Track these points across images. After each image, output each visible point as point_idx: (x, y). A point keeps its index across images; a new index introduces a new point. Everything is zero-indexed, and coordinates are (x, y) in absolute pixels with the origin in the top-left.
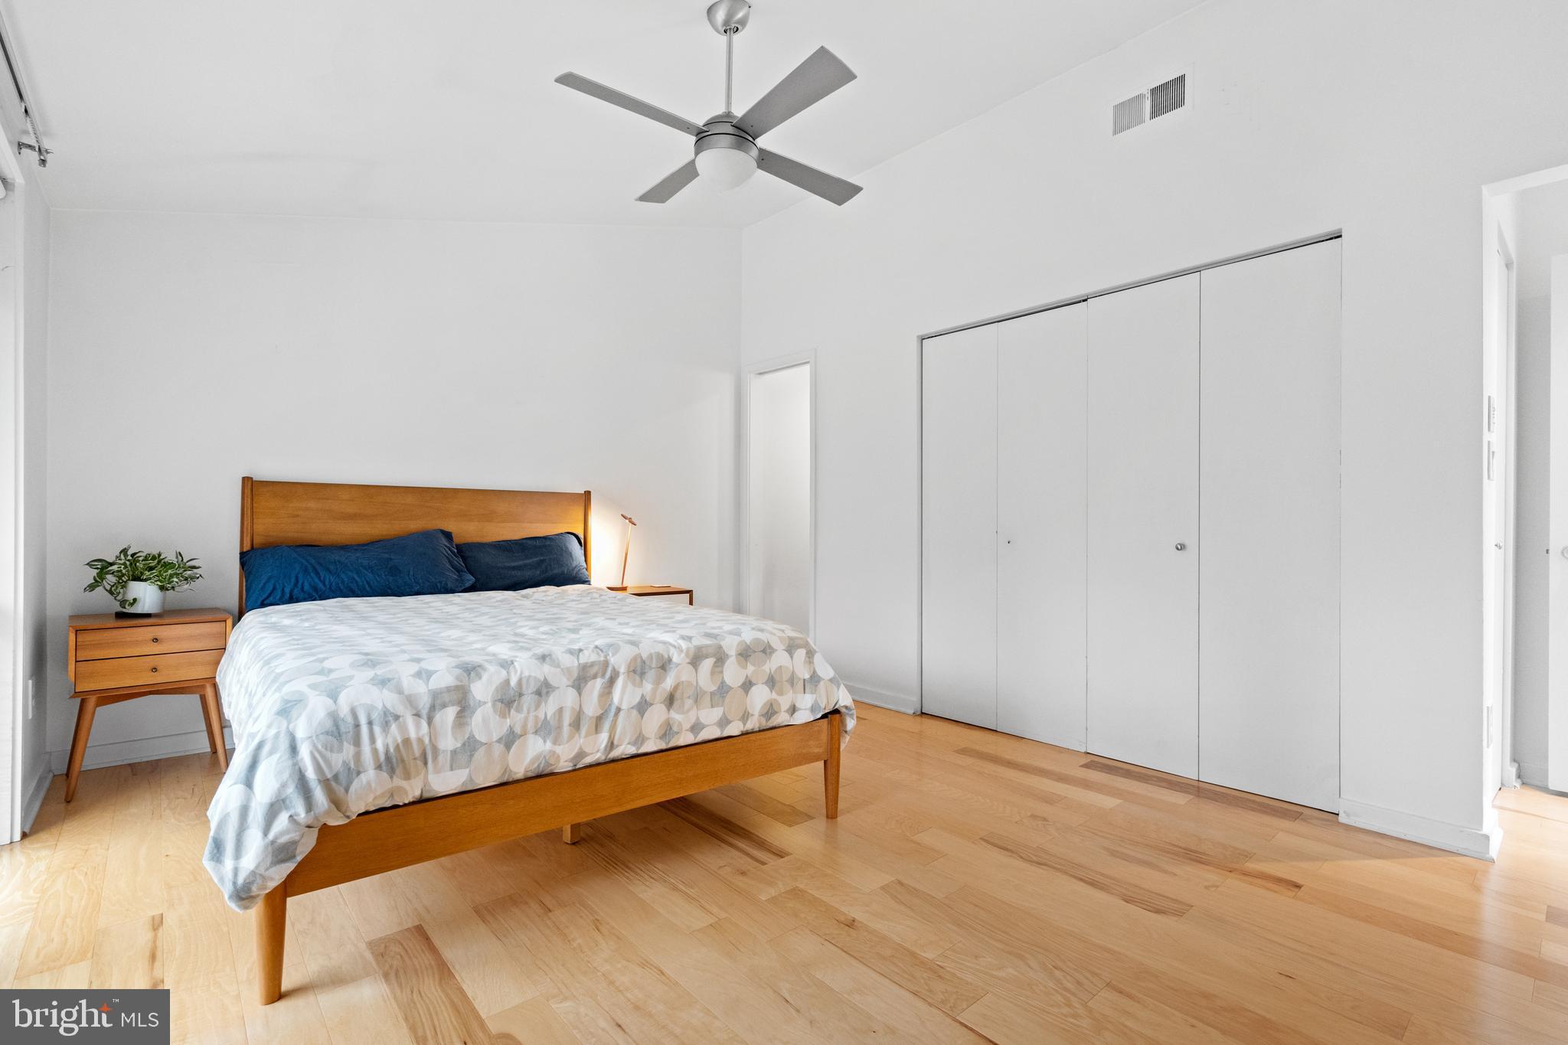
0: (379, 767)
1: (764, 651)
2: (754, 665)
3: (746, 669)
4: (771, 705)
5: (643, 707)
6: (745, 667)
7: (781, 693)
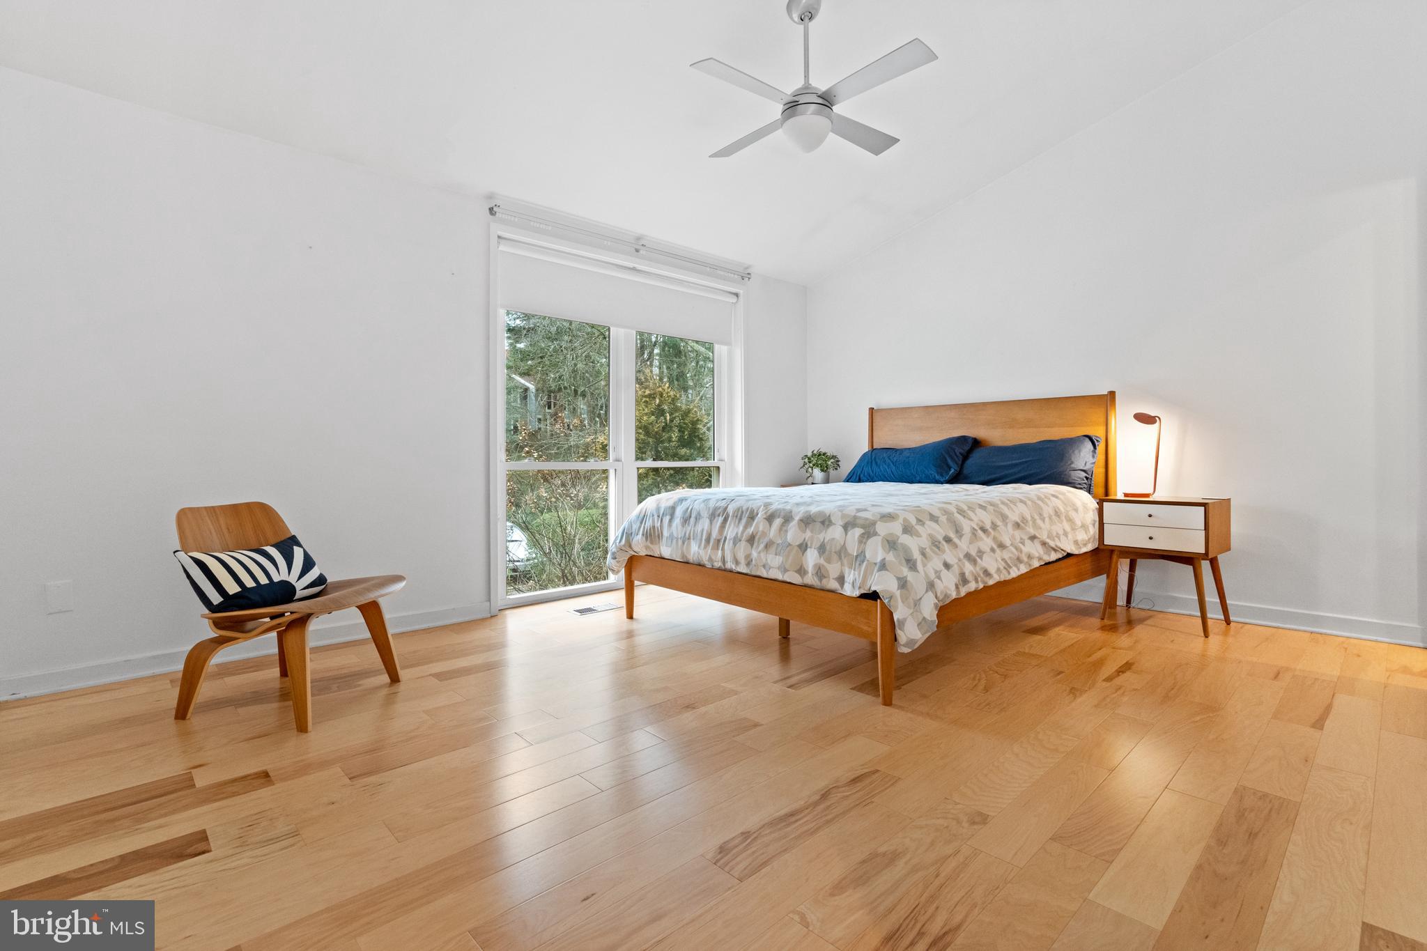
0: (643, 535)
1: (823, 523)
2: (812, 532)
3: (805, 533)
4: (819, 568)
5: (736, 540)
6: (804, 532)
7: (829, 561)
